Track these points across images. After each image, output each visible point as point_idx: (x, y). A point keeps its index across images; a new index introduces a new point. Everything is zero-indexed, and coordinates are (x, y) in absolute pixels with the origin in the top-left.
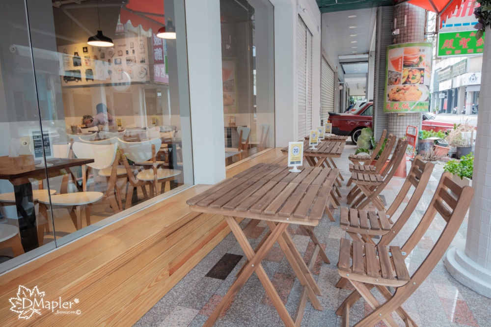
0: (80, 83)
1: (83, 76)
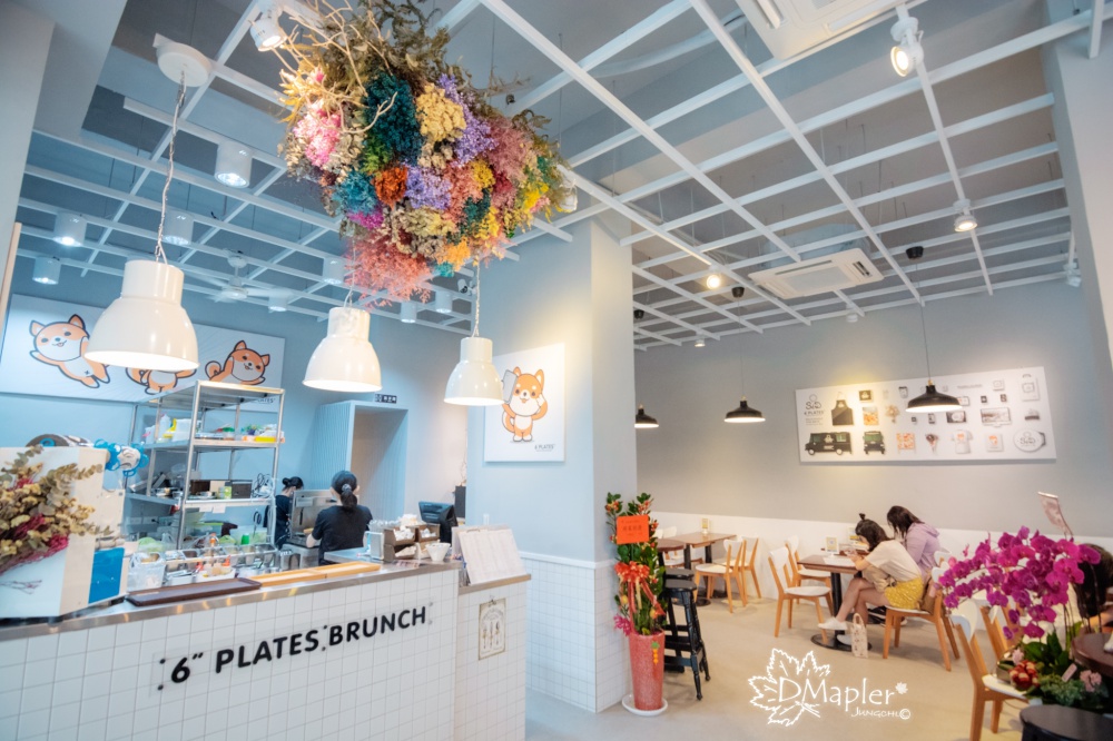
0: (846, 456)
1: (858, 443)
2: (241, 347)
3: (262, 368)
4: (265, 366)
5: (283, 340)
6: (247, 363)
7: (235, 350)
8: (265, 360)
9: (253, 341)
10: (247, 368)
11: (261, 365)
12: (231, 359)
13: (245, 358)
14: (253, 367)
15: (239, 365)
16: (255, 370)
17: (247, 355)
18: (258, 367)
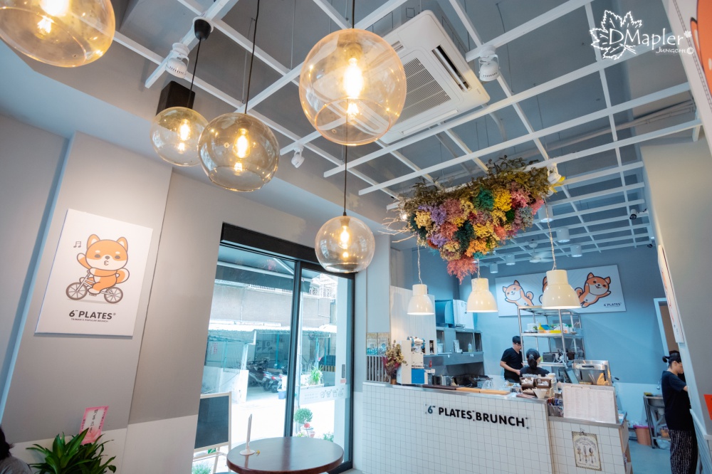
2: (591, 276)
3: (607, 286)
4: (608, 284)
5: (616, 266)
6: (597, 285)
7: (588, 279)
8: (607, 280)
9: (597, 271)
10: (598, 287)
11: (606, 284)
12: (587, 284)
13: (595, 282)
14: (601, 286)
15: (593, 287)
16: (603, 288)
17: (596, 280)
18: (604, 286)
